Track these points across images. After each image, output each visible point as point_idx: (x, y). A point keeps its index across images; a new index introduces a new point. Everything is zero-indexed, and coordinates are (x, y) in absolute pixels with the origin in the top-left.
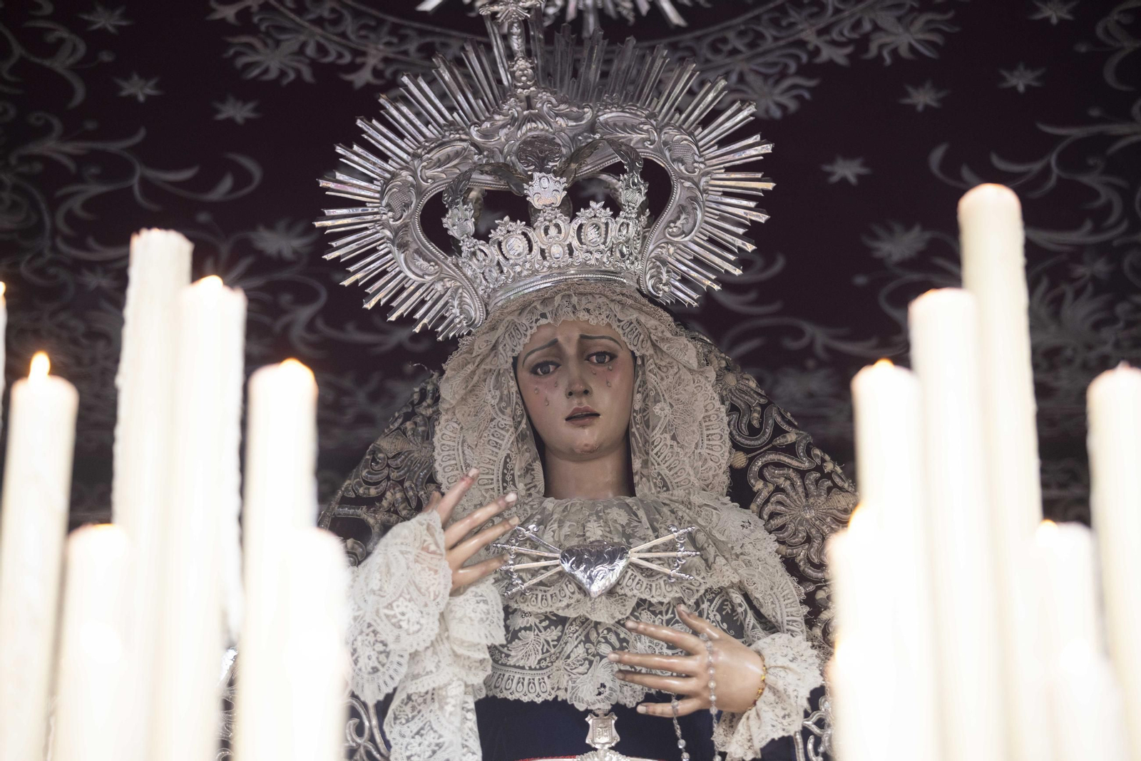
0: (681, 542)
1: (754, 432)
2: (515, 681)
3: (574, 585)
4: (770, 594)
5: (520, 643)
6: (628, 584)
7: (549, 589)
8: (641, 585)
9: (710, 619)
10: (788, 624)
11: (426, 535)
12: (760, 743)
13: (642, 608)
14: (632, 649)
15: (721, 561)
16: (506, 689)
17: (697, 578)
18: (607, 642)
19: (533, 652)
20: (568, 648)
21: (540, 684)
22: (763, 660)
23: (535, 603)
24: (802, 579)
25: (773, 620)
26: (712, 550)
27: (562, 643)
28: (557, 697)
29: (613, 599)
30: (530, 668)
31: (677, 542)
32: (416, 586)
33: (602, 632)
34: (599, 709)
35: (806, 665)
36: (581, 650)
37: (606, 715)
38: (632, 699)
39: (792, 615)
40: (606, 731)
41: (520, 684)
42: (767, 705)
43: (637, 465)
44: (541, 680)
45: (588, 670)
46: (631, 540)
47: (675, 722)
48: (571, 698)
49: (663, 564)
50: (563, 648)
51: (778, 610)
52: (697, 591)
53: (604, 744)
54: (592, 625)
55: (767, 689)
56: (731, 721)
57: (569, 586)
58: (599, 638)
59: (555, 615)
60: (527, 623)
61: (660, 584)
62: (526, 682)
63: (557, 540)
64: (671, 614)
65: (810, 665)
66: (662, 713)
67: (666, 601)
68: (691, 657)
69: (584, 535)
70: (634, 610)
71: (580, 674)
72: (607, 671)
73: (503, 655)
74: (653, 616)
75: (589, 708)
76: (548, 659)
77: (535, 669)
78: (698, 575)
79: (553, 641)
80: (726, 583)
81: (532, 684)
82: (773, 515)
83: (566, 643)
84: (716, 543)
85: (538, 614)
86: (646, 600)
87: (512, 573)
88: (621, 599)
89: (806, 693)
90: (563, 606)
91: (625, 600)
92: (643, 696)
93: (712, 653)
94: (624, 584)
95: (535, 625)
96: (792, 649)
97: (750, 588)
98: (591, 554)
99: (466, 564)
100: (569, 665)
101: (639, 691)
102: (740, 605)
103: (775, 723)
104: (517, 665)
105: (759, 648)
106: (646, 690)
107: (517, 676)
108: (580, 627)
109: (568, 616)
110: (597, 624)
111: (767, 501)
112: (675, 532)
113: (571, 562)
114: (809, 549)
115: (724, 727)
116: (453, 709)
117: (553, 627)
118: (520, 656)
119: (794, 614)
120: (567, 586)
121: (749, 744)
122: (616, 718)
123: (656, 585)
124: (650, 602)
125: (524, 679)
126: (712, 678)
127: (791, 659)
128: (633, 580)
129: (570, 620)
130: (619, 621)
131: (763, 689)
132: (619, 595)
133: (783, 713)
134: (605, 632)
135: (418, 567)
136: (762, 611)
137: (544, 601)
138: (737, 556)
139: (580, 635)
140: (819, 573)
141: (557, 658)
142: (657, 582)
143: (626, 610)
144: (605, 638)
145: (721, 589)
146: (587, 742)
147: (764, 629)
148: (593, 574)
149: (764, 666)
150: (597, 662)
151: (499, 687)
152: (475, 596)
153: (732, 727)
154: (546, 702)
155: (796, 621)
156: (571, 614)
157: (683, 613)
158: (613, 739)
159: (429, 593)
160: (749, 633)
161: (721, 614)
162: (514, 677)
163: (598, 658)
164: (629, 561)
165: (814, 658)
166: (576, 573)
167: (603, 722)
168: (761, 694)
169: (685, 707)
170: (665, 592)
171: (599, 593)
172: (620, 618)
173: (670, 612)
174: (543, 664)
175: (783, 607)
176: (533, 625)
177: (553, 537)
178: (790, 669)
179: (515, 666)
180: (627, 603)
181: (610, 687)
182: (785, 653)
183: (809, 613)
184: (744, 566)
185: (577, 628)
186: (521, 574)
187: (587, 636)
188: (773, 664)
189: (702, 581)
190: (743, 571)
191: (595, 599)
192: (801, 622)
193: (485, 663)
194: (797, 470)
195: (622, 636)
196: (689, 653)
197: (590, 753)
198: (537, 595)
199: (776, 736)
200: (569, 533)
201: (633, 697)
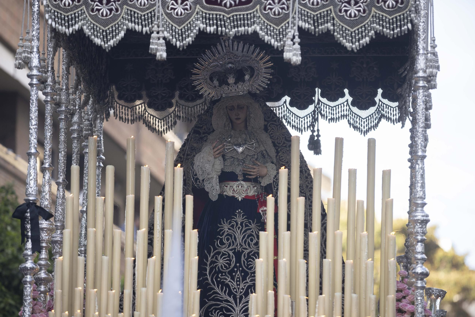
1: (269, 118)
2: (226, 168)
3: (236, 151)
5: (227, 161)
8: (247, 152)
11: (210, 150)
14: (246, 163)
16: (225, 170)
18: (241, 162)
19: (229, 163)
20: (235, 163)
22: (267, 168)
28: (233, 171)
29: (242, 154)
31: (254, 144)
32: (208, 161)
34: (240, 174)
36: (237, 163)
39: (274, 155)
40: (241, 178)
43: (248, 124)
46: (246, 143)
48: (235, 172)
49: (251, 148)
53: (241, 180)
54: (239, 159)
55: (268, 174)
56: (262, 178)
59: (232, 157)
60: (228, 158)
66: (250, 177)
67: (251, 155)
69: (238, 141)
71: (237, 167)
75: (238, 173)
77: (229, 166)
80: (262, 150)
81: (229, 169)
82: (271, 134)
84: (261, 141)
87: (225, 149)
91: (245, 154)
93: (258, 168)
94: (245, 151)
97: (267, 150)
98: (239, 145)
100: (235, 165)
102: (265, 153)
103: (269, 181)
108: (237, 159)
111: (270, 131)
113: (236, 147)
117: (232, 159)
121: (264, 183)
122: (242, 175)
123: (250, 151)
126: (258, 172)
129: (235, 158)
138: (265, 144)
141: (233, 164)
143: (245, 156)
146: (238, 179)
149: (267, 170)
150: (240, 165)
154: (231, 172)
156: (235, 156)
159: (211, 161)
161: (262, 155)
167: (240, 176)
168: (266, 175)
169: (253, 177)
172: (244, 158)
174: (231, 165)
177: (233, 141)
178: (271, 171)
179: (226, 165)
181: (242, 171)
182: (271, 167)
186: (227, 149)
188: (269, 170)
189: (258, 150)
191: (239, 154)
194: (276, 125)
196: (254, 169)
197: (238, 181)
198: (230, 153)
199: (268, 183)
200: (235, 141)
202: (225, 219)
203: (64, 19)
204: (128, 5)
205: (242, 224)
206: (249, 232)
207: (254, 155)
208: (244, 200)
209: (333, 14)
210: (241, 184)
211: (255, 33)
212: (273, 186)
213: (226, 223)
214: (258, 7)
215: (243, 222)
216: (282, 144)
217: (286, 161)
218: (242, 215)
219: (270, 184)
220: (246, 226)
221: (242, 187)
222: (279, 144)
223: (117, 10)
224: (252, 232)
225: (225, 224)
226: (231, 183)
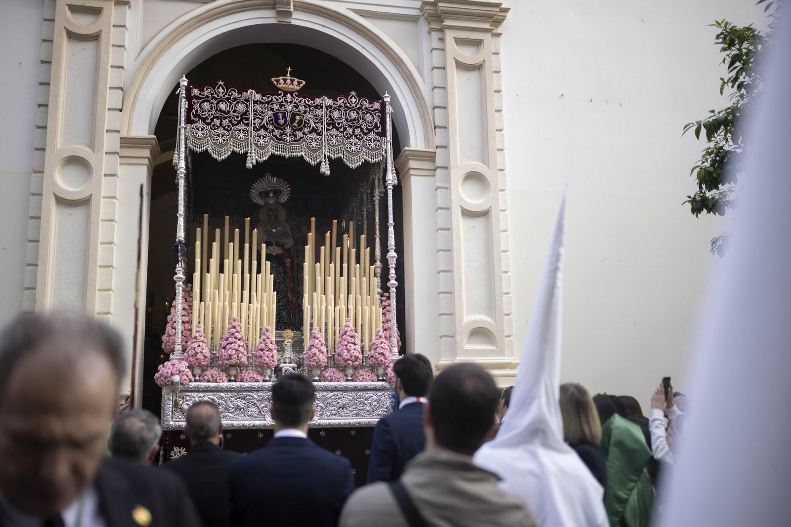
203: (198, 144)
204: (233, 138)
208: (276, 255)
209: (343, 149)
211: (302, 156)
214: (304, 143)
223: (227, 140)
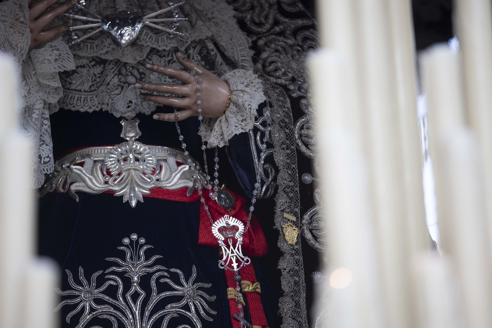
0: (176, 11)
2: (76, 99)
3: (110, 39)
4: (230, 43)
5: (78, 76)
6: (144, 39)
7: (94, 41)
8: (152, 39)
9: (194, 60)
10: (242, 62)
11: (18, 11)
12: (228, 137)
13: (153, 53)
14: (148, 80)
15: (200, 23)
16: (70, 104)
17: (186, 34)
18: (132, 75)
19: (86, 81)
20: (108, 79)
21: (91, 100)
22: (229, 86)
23: (86, 51)
24: (249, 32)
25: (233, 59)
26: (194, 16)
27: (104, 75)
28: (102, 109)
29: (135, 48)
30: (85, 91)
31: (174, 12)
32: (9, 43)
33: (129, 69)
34: (128, 116)
35: (255, 89)
36: (116, 80)
37: (132, 119)
38: (148, 110)
39: (244, 57)
40: (133, 130)
41: (79, 101)
42: (232, 114)
44: (92, 99)
45: (121, 92)
46: (144, 10)
47: (177, 125)
48: (111, 110)
49: (165, 26)
50: (105, 79)
51: (235, 53)
52: (187, 42)
53: (132, 137)
54: (122, 64)
55: (232, 104)
56: (209, 123)
57: (108, 40)
58: (127, 73)
59: (99, 58)
60: (82, 63)
61: (163, 38)
62: (82, 100)
63: (98, 10)
64: (171, 57)
65: (257, 89)
66: (169, 119)
67: (167, 49)
68: (185, 85)
69: (115, 7)
70: (148, 55)
71: (116, 94)
72: (133, 93)
73: (67, 83)
74: (160, 58)
75: (122, 116)
76: (95, 85)
77: (88, 92)
78: (187, 32)
79: (98, 74)
80: (203, 37)
81: (86, 101)
83: (107, 76)
84: (196, 11)
85: (88, 57)
86: (155, 48)
87: (71, 32)
88: (140, 48)
89: (255, 106)
90: (104, 52)
91: (142, 48)
92: (155, 108)
93: (198, 82)
94: (142, 38)
95: (87, 64)
96: (246, 79)
97: (218, 39)
98: (120, 20)
99: (45, 29)
100: (109, 89)
101: (153, 105)
102: (213, 50)
103: (237, 125)
104: (77, 89)
105: (226, 78)
106: (156, 104)
107: (77, 96)
108: (115, 65)
109: (107, 59)
110: (125, 64)
112: (172, 5)
113: (108, 24)
114: (253, 14)
115: (205, 126)
116: (37, 117)
117: (98, 66)
118: (78, 84)
119: (246, 55)
120: (106, 40)
121: (221, 137)
122: (139, 121)
123: (161, 39)
124: (158, 50)
125: (81, 98)
126: (198, 98)
127: (246, 85)
128: (147, 36)
129: (109, 62)
130: (139, 61)
131: (229, 104)
132: (139, 46)
133: (242, 118)
134: (131, 69)
135: (12, 31)
136: (226, 53)
137: (92, 49)
138: (210, 19)
139: (115, 70)
140: (259, 28)
141: (101, 85)
142: (162, 37)
143: (143, 55)
144: (131, 72)
145: (200, 40)
146: (121, 136)
147: (227, 64)
148: (122, 32)
149: (230, 90)
150: (126, 87)
151: (65, 102)
152: (50, 47)
153: (210, 126)
154: (95, 112)
155: (246, 60)
156: (110, 57)
157: (180, 58)
158: (137, 134)
159: (18, 47)
160: (218, 67)
161: (201, 56)
162: (75, 96)
163: (127, 85)
164: (144, 24)
165: (260, 84)
166: (112, 32)
167: (131, 124)
168: (228, 107)
169: (182, 115)
170: (167, 44)
171: (126, 44)
172: (140, 60)
173: (170, 55)
174: (93, 88)
175: (239, 51)
176: (86, 64)
177: (96, 8)
178: (245, 92)
179: (75, 90)
180: (143, 50)
181: (135, 103)
182: (242, 81)
183: (255, 54)
184: (214, 25)
185: (113, 66)
186: (77, 32)
187: (119, 71)
188: (235, 89)
189: (189, 36)
190: (213, 29)
191: (124, 48)
192: (249, 61)
193: (59, 90)
195: (141, 71)
196: (184, 83)
197: (123, 143)
198: (87, 45)
199: (238, 133)
200: (105, 6)
201: (149, 108)
202: (81, 270)
205: (145, 281)
206: (172, 309)
207: (176, 50)
208: (148, 201)
210: (135, 151)
212: (253, 147)
213: (85, 282)
215: (150, 275)
216: (268, 26)
217: (290, 75)
218: (146, 252)
219: (244, 136)
220: (163, 287)
221: (137, 160)
222: (260, 25)
224: (187, 307)
225: (80, 284)
226: (99, 152)
